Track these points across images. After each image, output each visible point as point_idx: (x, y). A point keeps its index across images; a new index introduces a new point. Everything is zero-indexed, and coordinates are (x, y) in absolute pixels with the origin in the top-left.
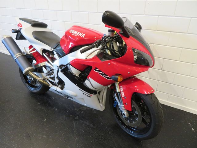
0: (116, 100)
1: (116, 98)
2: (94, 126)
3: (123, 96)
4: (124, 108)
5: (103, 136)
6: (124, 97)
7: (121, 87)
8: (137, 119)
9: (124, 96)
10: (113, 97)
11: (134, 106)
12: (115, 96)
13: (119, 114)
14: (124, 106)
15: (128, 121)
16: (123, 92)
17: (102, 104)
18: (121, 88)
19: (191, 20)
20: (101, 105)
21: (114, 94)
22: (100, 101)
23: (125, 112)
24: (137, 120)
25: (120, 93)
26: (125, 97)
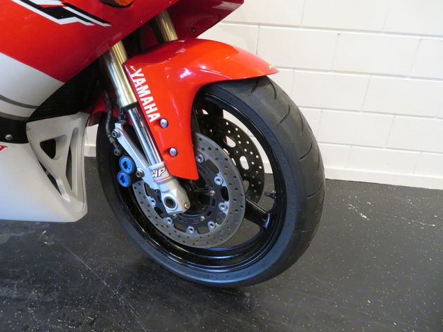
0: (124, 153)
1: (124, 141)
2: (45, 293)
3: (153, 118)
4: (166, 174)
5: (91, 323)
6: (158, 121)
7: (137, 74)
8: (225, 207)
9: (158, 115)
10: (112, 140)
11: (207, 157)
12: (119, 135)
13: (147, 214)
14: (165, 166)
15: (191, 231)
16: (151, 99)
17: (72, 195)
18: (138, 82)
20: (67, 197)
21: (112, 127)
22: (59, 182)
23: (172, 191)
24: (226, 212)
25: (137, 105)
26: (164, 121)
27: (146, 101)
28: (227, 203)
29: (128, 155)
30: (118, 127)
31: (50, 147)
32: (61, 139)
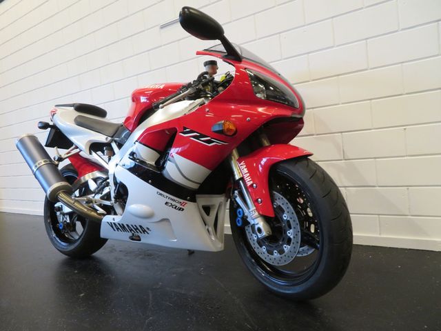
0: (239, 206)
1: (238, 200)
3: (249, 184)
4: (257, 214)
6: (252, 185)
7: (242, 164)
8: (290, 233)
9: (251, 182)
11: (279, 204)
12: (236, 197)
13: (253, 246)
14: (256, 209)
15: (276, 254)
16: (248, 174)
17: (216, 237)
18: (243, 167)
19: (367, 44)
21: (234, 193)
23: (260, 223)
24: (292, 237)
25: (242, 179)
26: (254, 185)
27: (245, 176)
28: (291, 231)
29: (241, 208)
30: (236, 192)
31: (207, 209)
32: (213, 206)
